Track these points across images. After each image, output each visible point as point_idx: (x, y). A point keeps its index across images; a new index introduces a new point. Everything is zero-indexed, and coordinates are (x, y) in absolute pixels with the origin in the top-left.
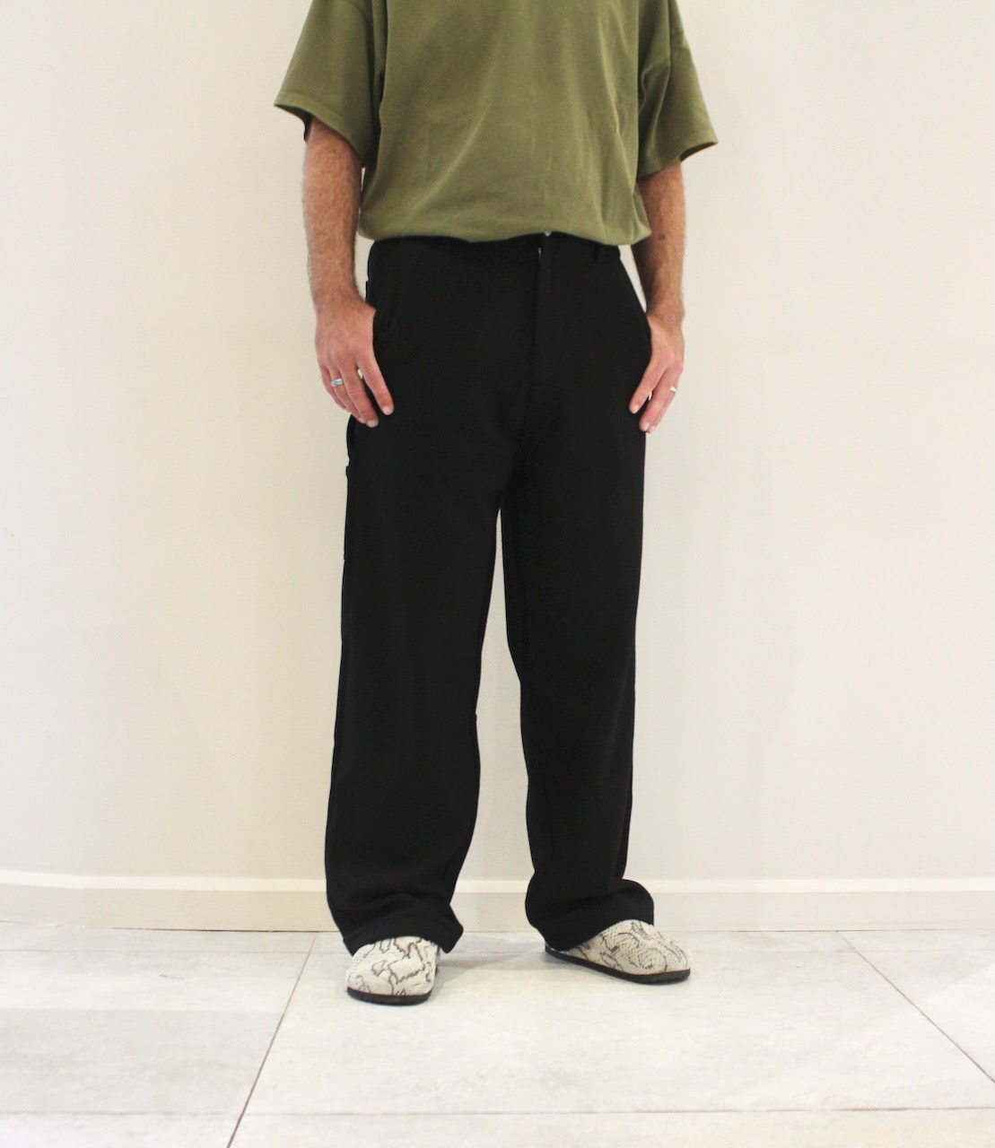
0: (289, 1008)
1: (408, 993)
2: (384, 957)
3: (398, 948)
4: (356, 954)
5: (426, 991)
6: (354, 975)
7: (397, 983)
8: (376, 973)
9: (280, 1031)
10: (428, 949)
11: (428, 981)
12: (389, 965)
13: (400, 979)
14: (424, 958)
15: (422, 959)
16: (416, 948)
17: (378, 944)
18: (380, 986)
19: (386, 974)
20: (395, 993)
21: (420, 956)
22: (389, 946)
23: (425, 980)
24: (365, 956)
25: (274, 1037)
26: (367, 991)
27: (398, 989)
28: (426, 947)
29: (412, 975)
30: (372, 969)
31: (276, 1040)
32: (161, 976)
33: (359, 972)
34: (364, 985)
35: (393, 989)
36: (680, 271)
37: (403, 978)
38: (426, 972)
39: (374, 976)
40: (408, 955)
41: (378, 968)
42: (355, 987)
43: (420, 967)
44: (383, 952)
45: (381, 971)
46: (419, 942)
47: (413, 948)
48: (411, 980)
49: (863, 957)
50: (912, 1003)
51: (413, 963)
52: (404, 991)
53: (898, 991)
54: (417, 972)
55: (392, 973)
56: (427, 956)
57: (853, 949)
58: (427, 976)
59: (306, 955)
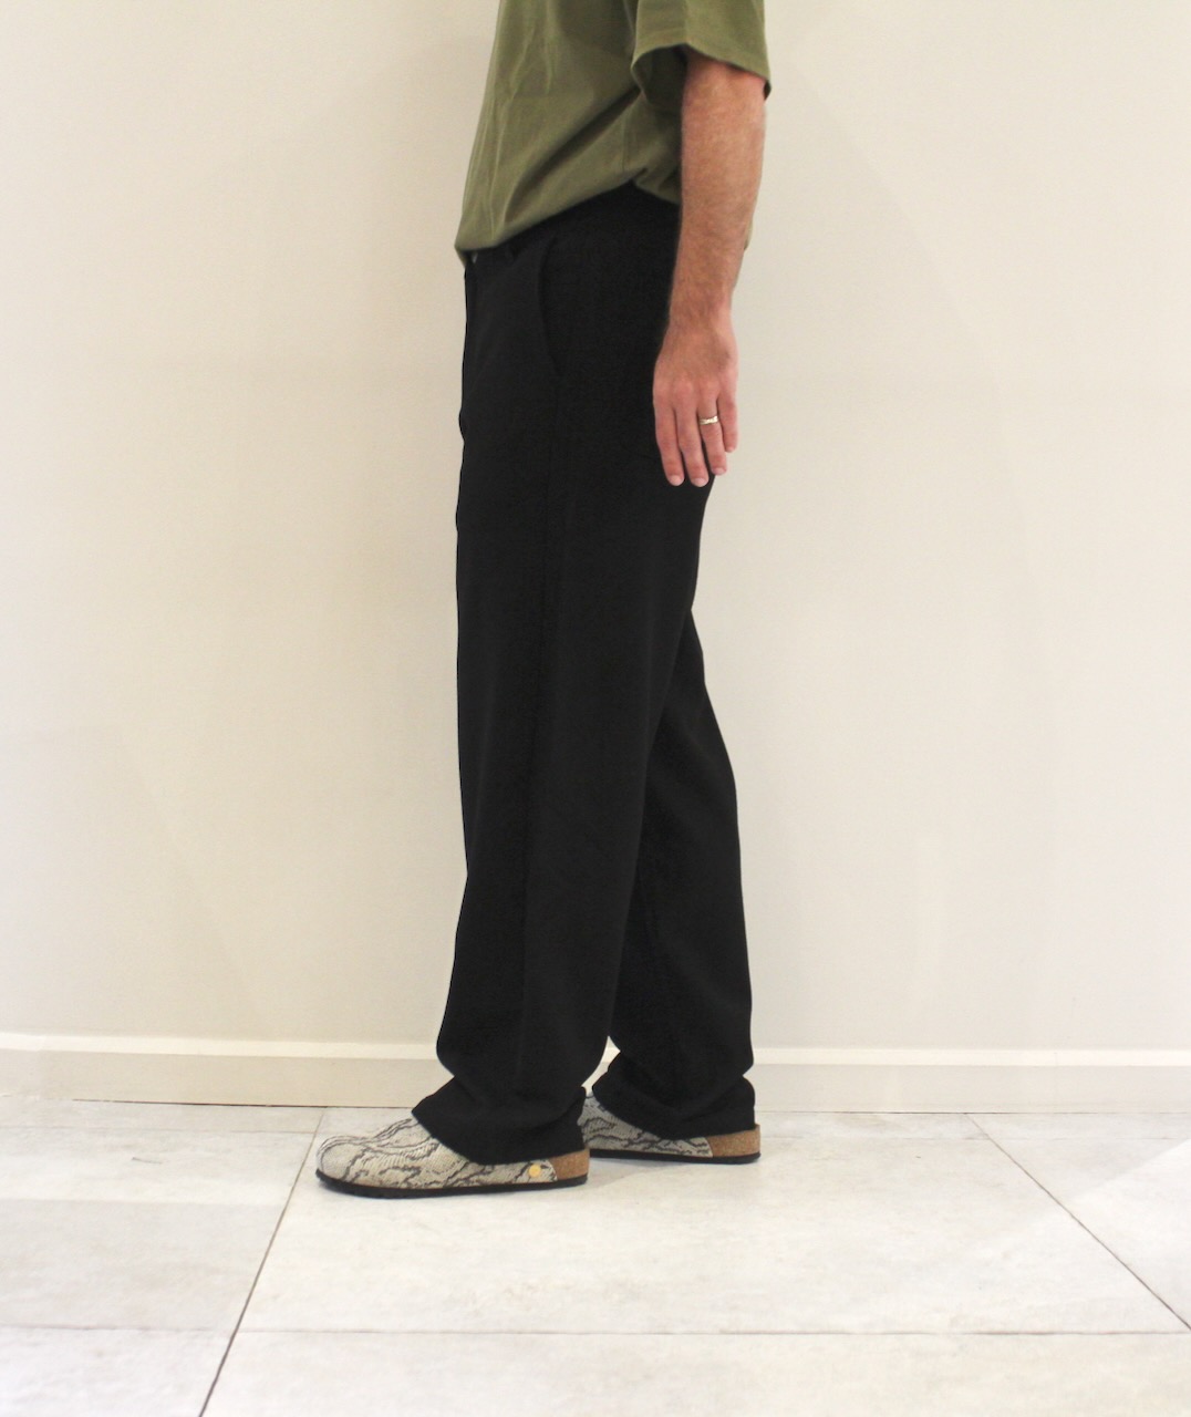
0: (291, 1201)
9: (280, 1229)
25: (274, 1236)
31: (276, 1239)
32: (134, 1159)
49: (997, 1146)
50: (1059, 1203)
53: (1042, 1188)
57: (986, 1136)
59: (311, 1137)
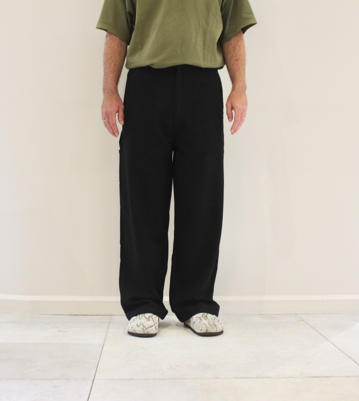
0: (105, 342)
1: (149, 333)
2: (140, 321)
3: (145, 318)
4: (131, 320)
5: (155, 333)
6: (131, 327)
7: (145, 330)
8: (138, 326)
10: (155, 318)
11: (156, 329)
12: (142, 324)
13: (146, 328)
14: (154, 321)
15: (154, 322)
16: (152, 318)
17: (138, 316)
18: (139, 331)
19: (142, 326)
20: (145, 333)
21: (153, 320)
22: (142, 317)
23: (155, 328)
24: (134, 321)
25: (102, 352)
26: (135, 332)
27: (146, 332)
28: (155, 317)
29: (151, 327)
30: (137, 325)
32: (59, 331)
33: (132, 325)
34: (134, 330)
35: (144, 332)
36: (244, 72)
37: (148, 328)
38: (155, 326)
39: (137, 327)
40: (149, 320)
41: (139, 324)
42: (131, 331)
43: (153, 324)
44: (140, 319)
45: (140, 326)
46: (153, 315)
47: (150, 318)
48: (150, 329)
50: (327, 339)
51: (151, 323)
52: (148, 332)
54: (152, 326)
55: (144, 326)
56: (155, 320)
57: (303, 320)
58: (156, 327)
59: (109, 323)
